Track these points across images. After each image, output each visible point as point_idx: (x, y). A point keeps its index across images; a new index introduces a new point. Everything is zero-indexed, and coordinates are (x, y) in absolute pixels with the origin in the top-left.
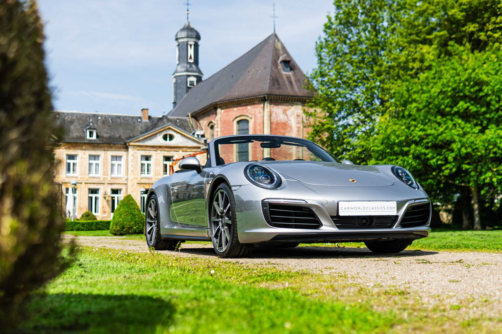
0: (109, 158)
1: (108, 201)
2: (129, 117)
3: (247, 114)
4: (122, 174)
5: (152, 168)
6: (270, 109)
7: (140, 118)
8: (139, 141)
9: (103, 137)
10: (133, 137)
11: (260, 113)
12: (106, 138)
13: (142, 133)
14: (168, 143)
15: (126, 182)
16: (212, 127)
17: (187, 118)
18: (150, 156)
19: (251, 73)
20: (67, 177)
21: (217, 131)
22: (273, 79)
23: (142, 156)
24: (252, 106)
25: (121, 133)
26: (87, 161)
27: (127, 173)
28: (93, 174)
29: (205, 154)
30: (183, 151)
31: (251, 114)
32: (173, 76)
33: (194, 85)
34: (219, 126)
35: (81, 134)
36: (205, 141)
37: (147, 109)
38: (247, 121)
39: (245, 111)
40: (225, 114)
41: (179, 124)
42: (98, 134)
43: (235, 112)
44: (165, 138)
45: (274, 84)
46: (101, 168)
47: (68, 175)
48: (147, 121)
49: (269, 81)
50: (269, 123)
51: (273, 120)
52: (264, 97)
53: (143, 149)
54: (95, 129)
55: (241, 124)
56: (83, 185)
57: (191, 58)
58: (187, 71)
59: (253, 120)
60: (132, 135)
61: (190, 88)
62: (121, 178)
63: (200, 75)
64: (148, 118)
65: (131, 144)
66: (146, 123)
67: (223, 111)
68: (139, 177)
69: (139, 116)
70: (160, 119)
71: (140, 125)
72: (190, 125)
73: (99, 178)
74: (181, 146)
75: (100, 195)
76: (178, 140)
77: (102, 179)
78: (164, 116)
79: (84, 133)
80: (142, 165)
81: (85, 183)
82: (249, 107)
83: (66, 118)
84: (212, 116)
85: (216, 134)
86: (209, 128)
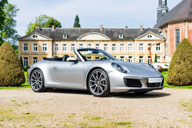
0: (128, 45)
1: (127, 61)
2: (135, 29)
3: (179, 27)
4: (133, 51)
5: (143, 48)
6: (188, 25)
7: (140, 29)
8: (138, 38)
9: (125, 37)
10: (137, 37)
11: (184, 26)
12: (126, 38)
13: (140, 35)
14: (150, 38)
15: (134, 54)
16: (167, 32)
18: (143, 44)
19: (181, 10)
20: (112, 52)
22: (189, 13)
23: (140, 44)
24: (181, 24)
25: (132, 35)
26: (120, 46)
27: (134, 51)
28: (122, 51)
29: (164, 43)
30: (155, 42)
31: (180, 27)
32: (156, 10)
33: (165, 13)
34: (169, 32)
35: (118, 36)
36: (164, 37)
37: (142, 26)
38: (179, 30)
39: (178, 26)
40: (171, 27)
41: (154, 31)
42: (124, 36)
43: (175, 26)
44: (148, 37)
45: (190, 15)
46: (125, 49)
47: (113, 51)
48: (142, 30)
49: (188, 13)
50: (187, 30)
51: (189, 29)
52: (185, 20)
53: (140, 41)
54: (122, 34)
55: (177, 31)
56: (118, 55)
57: (163, 2)
58: (162, 8)
59: (181, 29)
60: (136, 36)
61: (163, 15)
62: (132, 52)
65: (135, 39)
66: (142, 31)
67: (170, 26)
68: (139, 52)
69: (139, 28)
70: (147, 29)
71: (139, 32)
72: (159, 31)
73: (124, 52)
74: (155, 39)
75: (124, 59)
76: (154, 37)
77: (125, 53)
78: (149, 28)
79: (119, 36)
80: (140, 47)
81: (119, 54)
82: (180, 24)
83: (112, 30)
84: (167, 28)
85: (167, 35)
86: (165, 32)
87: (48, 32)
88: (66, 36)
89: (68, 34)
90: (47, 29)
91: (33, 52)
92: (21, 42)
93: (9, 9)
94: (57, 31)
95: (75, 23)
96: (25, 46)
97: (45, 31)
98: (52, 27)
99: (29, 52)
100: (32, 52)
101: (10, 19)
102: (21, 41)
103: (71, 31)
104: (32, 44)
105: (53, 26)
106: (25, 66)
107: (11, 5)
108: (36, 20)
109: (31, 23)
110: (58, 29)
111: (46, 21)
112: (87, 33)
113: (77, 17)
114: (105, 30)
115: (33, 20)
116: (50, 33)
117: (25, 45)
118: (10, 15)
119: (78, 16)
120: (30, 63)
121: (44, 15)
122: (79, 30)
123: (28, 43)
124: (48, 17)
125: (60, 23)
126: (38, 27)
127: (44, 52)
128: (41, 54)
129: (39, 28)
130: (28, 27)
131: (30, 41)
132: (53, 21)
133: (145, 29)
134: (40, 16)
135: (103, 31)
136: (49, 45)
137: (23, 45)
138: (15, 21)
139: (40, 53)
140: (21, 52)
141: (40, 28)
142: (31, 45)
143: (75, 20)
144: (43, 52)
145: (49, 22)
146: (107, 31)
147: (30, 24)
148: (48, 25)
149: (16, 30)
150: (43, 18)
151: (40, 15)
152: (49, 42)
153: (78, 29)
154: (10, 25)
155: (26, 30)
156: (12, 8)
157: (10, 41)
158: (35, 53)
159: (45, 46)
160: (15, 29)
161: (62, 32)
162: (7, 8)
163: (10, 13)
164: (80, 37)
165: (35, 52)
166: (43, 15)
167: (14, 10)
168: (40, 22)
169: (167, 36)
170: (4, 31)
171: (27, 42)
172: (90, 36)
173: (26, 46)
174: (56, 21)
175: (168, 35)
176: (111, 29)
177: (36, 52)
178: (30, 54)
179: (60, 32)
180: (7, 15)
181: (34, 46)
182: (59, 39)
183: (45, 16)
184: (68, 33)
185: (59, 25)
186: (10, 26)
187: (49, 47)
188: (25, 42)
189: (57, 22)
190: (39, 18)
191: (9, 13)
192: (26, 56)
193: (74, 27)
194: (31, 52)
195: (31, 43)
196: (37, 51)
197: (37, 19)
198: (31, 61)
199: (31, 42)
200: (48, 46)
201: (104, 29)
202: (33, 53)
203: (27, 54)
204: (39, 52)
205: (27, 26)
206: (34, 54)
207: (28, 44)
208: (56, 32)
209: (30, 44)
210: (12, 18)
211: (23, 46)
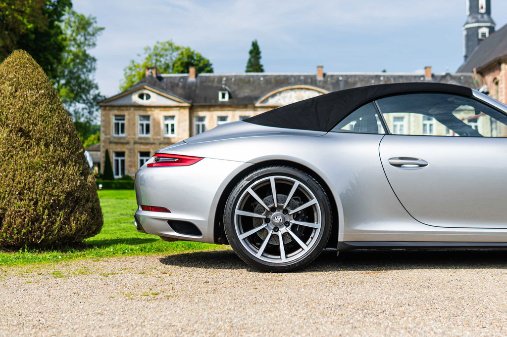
0: (391, 118)
2: (412, 76)
5: (434, 128)
7: (423, 76)
16: (497, 83)
17: (472, 74)
21: (502, 88)
32: (464, 28)
33: (486, 37)
34: (503, 82)
37: (430, 67)
41: (464, 81)
48: (430, 79)
57: (482, 8)
58: (478, 21)
61: (482, 40)
63: (493, 25)
64: (430, 75)
66: (429, 81)
69: (422, 74)
70: (444, 77)
72: (475, 82)
78: (448, 74)
80: (425, 125)
83: (350, 80)
84: (497, 72)
85: (500, 90)
86: (494, 85)
87: (178, 85)
88: (227, 96)
89: (233, 90)
90: (176, 77)
91: (140, 138)
92: (107, 112)
93: (78, 28)
94: (202, 82)
95: (250, 61)
96: (117, 122)
97: (171, 83)
98: (188, 72)
99: (128, 137)
100: (137, 137)
101: (81, 54)
102: (107, 108)
103: (241, 81)
104: (137, 118)
105: (192, 70)
106: (117, 174)
107: (81, 18)
108: (147, 55)
109: (135, 64)
110: (206, 77)
111: (174, 59)
112: (282, 87)
113: (255, 45)
114: (329, 79)
115: (139, 55)
116: (184, 87)
117: (119, 118)
118: (81, 43)
119: (256, 42)
120: (131, 166)
121: (168, 42)
122: (259, 79)
123: (126, 113)
124: (178, 49)
125: (211, 62)
126: (151, 73)
127: (169, 138)
128: (160, 141)
129: (154, 75)
130: (128, 74)
131: (132, 109)
132: (191, 57)
133: (438, 76)
134: (159, 46)
135: (325, 82)
136: (181, 118)
137: (114, 118)
138: (94, 60)
139: (158, 139)
140: (109, 136)
141: (157, 74)
142: (134, 120)
143: (251, 52)
144: (165, 138)
145: (180, 59)
146: (334, 81)
147: (131, 66)
148: (177, 67)
149: (95, 82)
150: (166, 50)
151: (158, 43)
152: (182, 110)
153: (257, 76)
154: (79, 69)
155: (122, 82)
156: (84, 25)
157: (80, 110)
158: (143, 141)
159: (170, 122)
160: (94, 80)
161: (215, 84)
162: (72, 24)
163: (80, 38)
164: (263, 98)
165: (144, 138)
166: (165, 43)
167: (90, 30)
168: (157, 60)
169: (500, 94)
170: (63, 85)
171: (122, 110)
172: (291, 96)
173: (120, 122)
174: (198, 59)
175: (502, 92)
176: (346, 76)
177: (147, 138)
178: (132, 142)
179: (210, 84)
180: (73, 43)
181: (142, 122)
182: (208, 104)
183: (171, 45)
184: (232, 86)
185: (208, 69)
186: (80, 72)
187: (182, 124)
188: (118, 110)
189: (203, 59)
190: (154, 50)
191: (78, 37)
192: (119, 149)
193: (247, 71)
194: (134, 139)
195: (134, 113)
196: (149, 136)
197: (149, 51)
198: (133, 160)
199: (135, 110)
200: (179, 123)
201: (326, 77)
202: (139, 141)
203: (122, 143)
204: (155, 137)
205: (125, 70)
206: (141, 143)
207: (127, 117)
208: (199, 84)
209: (132, 115)
210: (85, 51)
211: (113, 121)
